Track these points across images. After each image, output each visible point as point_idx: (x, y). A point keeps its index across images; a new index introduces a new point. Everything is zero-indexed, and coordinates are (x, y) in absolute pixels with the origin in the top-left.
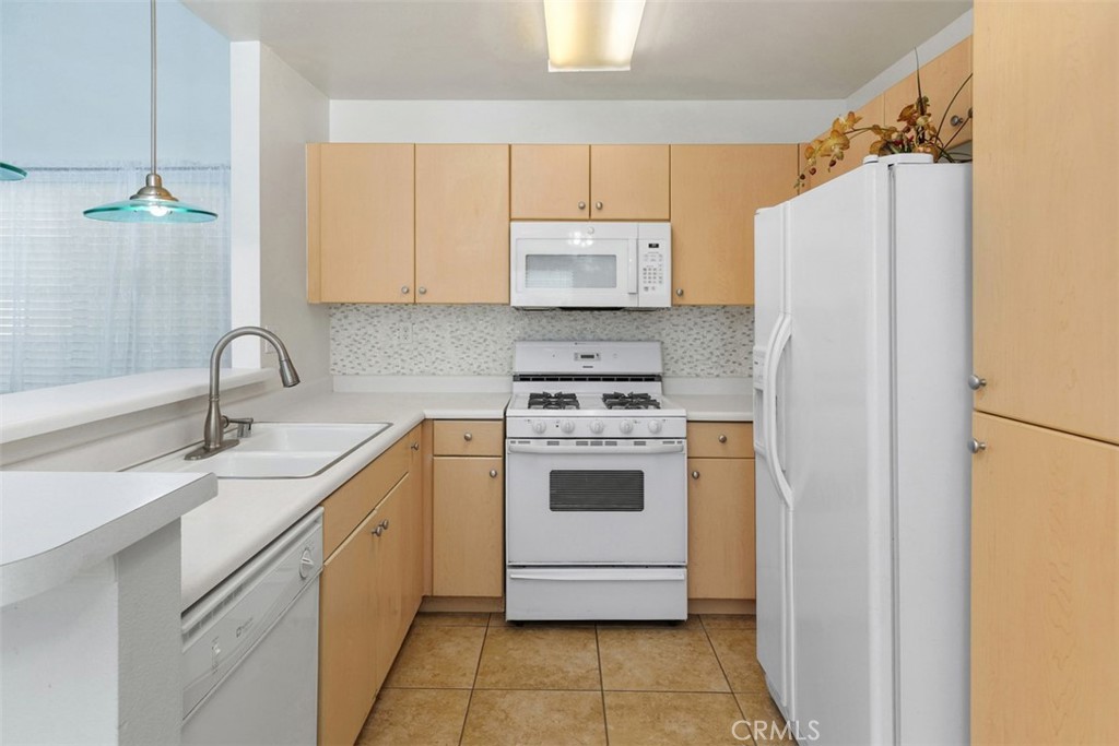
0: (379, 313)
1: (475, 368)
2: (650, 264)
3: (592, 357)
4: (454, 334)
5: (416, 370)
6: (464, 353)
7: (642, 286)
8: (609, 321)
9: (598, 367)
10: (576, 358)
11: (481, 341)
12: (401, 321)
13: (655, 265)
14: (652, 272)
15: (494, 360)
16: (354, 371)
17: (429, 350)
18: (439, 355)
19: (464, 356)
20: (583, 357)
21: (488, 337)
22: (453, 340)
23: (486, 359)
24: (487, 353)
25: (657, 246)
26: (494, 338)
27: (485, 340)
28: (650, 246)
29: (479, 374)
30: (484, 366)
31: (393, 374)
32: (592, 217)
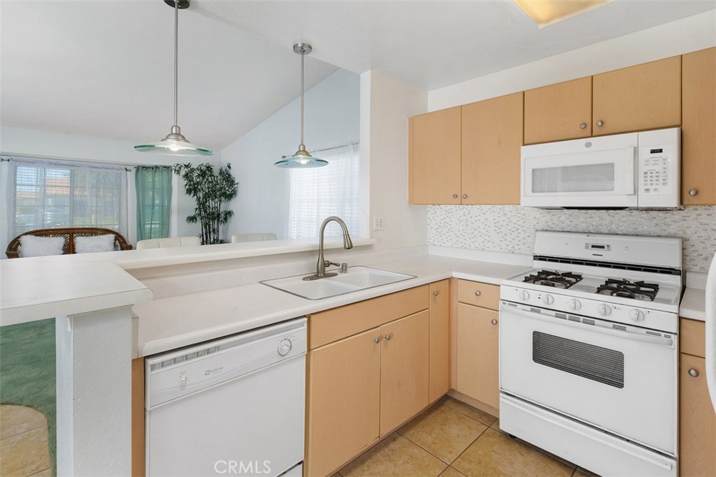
0: (452, 211)
1: (510, 248)
2: (652, 167)
3: (603, 247)
4: (496, 225)
5: (473, 247)
6: (503, 237)
7: (642, 188)
8: (624, 219)
9: (606, 256)
10: (587, 247)
11: (515, 230)
12: (464, 215)
13: (658, 168)
14: (654, 175)
15: (524, 244)
16: (439, 244)
17: (480, 234)
18: (487, 238)
19: (502, 239)
20: (593, 246)
21: (519, 227)
22: (496, 229)
23: (519, 243)
24: (519, 239)
25: (661, 151)
26: (524, 229)
27: (517, 229)
28: (653, 152)
29: (513, 252)
30: (516, 247)
31: (460, 248)
32: (593, 134)
